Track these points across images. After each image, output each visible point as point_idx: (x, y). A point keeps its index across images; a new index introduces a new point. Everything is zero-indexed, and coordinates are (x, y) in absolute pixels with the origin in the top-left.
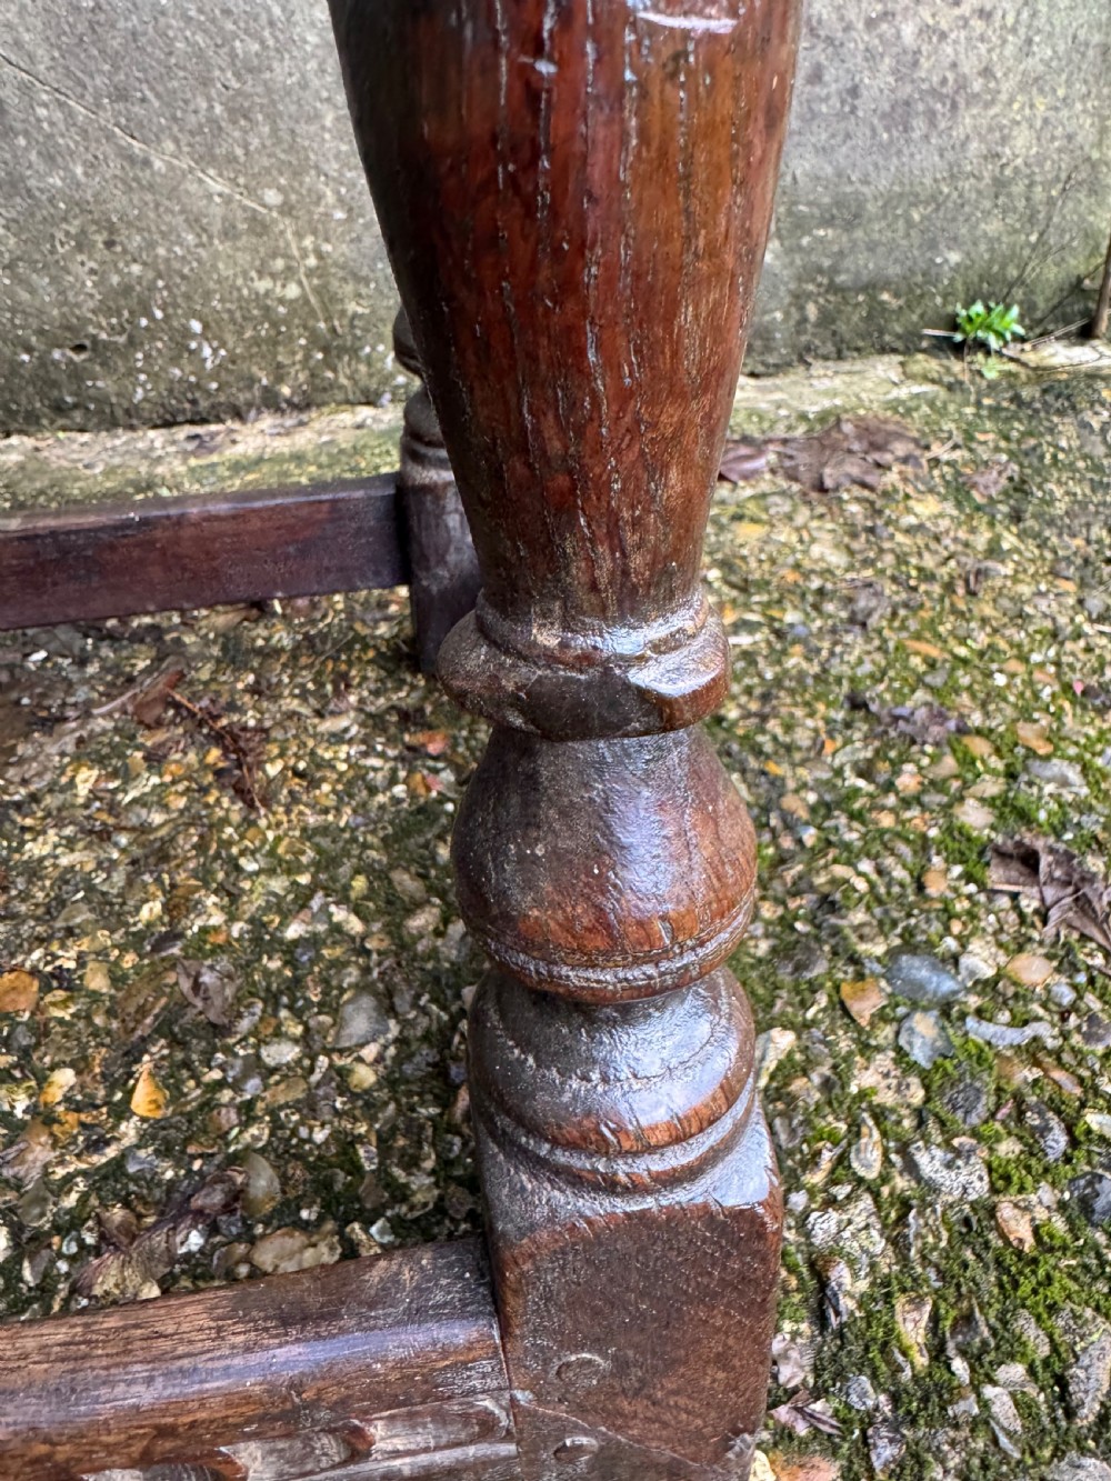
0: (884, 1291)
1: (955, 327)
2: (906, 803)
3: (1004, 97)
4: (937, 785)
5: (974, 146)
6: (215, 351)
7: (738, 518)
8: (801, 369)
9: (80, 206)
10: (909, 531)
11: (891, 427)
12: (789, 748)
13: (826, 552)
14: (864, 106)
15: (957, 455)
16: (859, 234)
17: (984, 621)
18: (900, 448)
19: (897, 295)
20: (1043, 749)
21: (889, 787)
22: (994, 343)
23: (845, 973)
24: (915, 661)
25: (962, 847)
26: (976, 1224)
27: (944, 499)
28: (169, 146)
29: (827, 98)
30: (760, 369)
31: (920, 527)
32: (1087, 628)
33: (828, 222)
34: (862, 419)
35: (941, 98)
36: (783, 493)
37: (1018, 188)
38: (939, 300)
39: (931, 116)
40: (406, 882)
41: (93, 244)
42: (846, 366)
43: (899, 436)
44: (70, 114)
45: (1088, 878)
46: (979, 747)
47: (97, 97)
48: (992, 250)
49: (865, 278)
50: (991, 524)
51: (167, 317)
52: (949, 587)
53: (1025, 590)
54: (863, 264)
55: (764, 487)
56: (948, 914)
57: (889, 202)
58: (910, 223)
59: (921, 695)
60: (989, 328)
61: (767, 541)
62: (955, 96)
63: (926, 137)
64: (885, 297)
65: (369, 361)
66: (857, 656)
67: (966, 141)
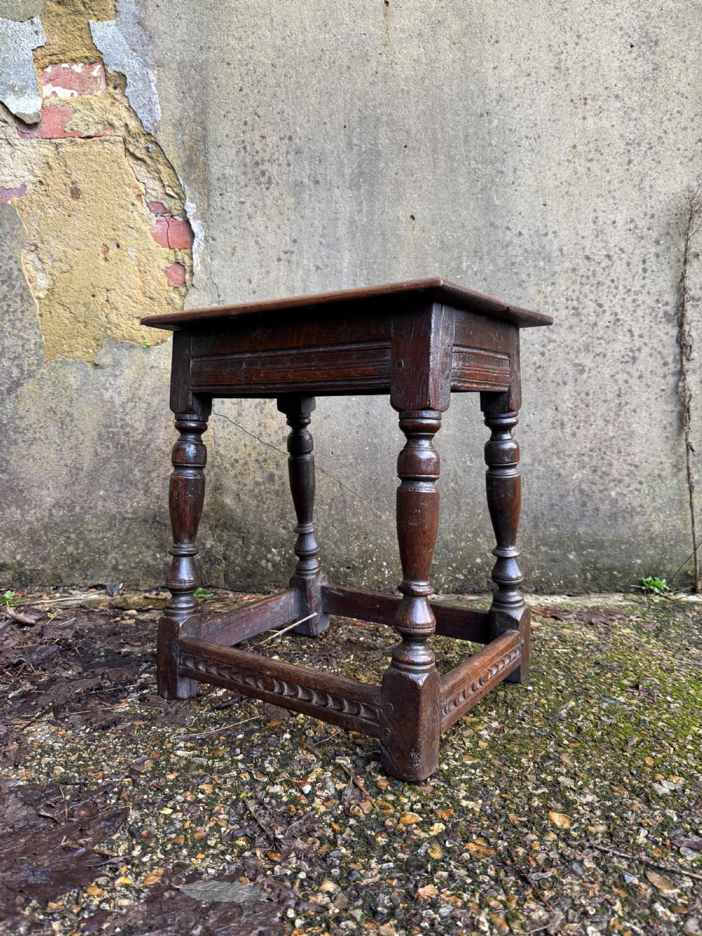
0: (592, 730)
1: (643, 585)
2: (608, 678)
3: (648, 513)
4: (617, 677)
5: (640, 527)
6: (389, 572)
7: (564, 627)
8: (586, 595)
9: (359, 527)
10: (619, 635)
11: (617, 611)
14: (600, 514)
15: (639, 619)
16: (603, 552)
17: (639, 654)
18: (619, 616)
19: (619, 572)
20: (649, 676)
21: (604, 676)
22: (656, 590)
23: (588, 698)
24: (615, 658)
26: (613, 725)
27: (632, 630)
28: (388, 513)
29: (588, 511)
30: (571, 594)
31: (623, 635)
32: (674, 660)
33: (592, 547)
34: (607, 608)
35: (627, 513)
36: (578, 624)
37: (659, 541)
38: (635, 575)
39: (624, 517)
41: (360, 538)
42: (603, 595)
43: (618, 613)
44: (363, 504)
45: (653, 692)
46: (631, 673)
47: (371, 499)
48: (652, 560)
49: (607, 566)
50: (648, 637)
51: (377, 561)
52: (630, 647)
53: (655, 651)
54: (606, 561)
55: (571, 622)
56: (615, 693)
57: (613, 543)
58: (621, 549)
59: (616, 663)
60: (654, 585)
61: (572, 633)
62: (632, 512)
63: (623, 524)
64: (615, 573)
65: (436, 579)
66: (599, 656)
67: (637, 526)
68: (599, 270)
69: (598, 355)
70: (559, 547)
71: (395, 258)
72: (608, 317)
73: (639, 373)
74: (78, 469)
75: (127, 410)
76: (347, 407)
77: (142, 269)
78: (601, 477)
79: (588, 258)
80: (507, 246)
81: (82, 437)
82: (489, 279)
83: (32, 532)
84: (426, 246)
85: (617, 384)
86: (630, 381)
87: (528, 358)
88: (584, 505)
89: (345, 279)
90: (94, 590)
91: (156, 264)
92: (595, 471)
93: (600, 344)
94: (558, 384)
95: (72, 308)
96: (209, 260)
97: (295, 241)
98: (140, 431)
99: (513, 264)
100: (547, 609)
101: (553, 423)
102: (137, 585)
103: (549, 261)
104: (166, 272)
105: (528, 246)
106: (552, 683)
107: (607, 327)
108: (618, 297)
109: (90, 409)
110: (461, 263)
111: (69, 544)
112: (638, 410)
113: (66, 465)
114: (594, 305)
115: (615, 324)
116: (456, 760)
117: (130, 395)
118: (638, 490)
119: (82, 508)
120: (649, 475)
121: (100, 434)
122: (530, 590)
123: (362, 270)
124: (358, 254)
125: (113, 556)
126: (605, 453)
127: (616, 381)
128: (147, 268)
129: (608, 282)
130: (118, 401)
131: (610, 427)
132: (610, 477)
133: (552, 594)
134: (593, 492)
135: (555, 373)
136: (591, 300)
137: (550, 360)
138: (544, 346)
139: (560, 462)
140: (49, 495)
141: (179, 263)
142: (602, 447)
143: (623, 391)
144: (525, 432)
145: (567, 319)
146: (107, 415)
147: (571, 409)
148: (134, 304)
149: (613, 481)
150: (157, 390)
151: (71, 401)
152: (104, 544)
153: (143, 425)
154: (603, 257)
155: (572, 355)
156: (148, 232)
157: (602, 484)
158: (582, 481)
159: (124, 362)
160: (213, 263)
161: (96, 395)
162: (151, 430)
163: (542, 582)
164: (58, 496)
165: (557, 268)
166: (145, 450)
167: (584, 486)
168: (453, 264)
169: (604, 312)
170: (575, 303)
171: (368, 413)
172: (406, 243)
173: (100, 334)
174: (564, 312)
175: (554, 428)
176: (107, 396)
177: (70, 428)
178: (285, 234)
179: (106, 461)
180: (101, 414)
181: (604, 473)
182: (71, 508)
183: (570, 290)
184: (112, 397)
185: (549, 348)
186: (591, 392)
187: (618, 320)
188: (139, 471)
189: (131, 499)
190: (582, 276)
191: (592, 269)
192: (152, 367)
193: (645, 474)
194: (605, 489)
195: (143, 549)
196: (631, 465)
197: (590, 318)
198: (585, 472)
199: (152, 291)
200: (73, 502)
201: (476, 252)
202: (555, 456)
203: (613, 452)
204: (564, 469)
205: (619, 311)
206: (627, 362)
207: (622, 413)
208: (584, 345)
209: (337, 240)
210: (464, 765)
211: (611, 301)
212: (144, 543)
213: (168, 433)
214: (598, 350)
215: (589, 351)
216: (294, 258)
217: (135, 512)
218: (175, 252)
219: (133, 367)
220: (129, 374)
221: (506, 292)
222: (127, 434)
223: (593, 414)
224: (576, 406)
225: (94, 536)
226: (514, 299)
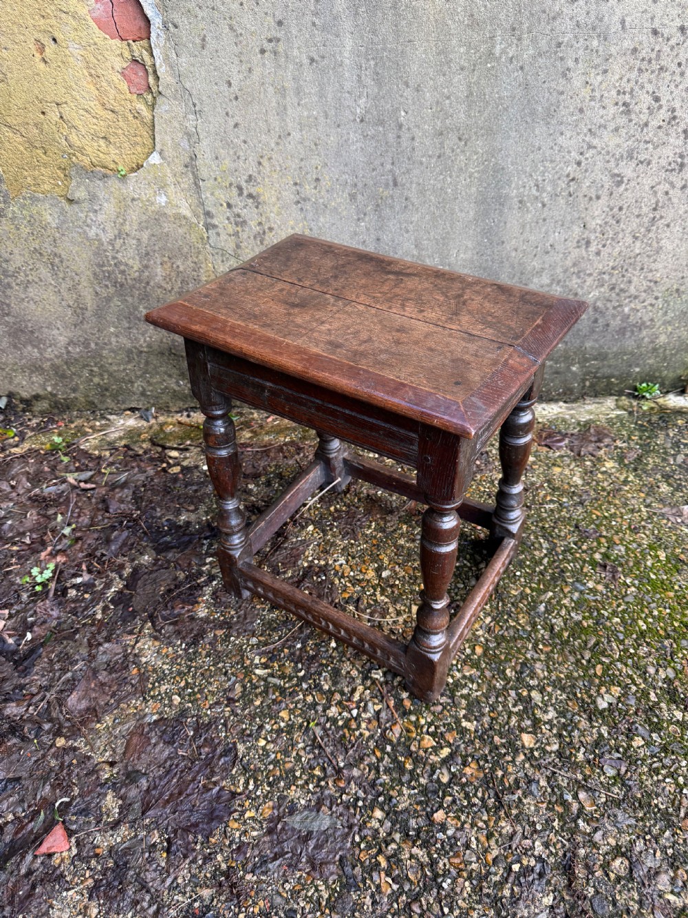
0: (562, 629)
1: (636, 390)
2: (583, 552)
3: (657, 326)
4: (591, 549)
5: (646, 339)
7: (554, 465)
8: (582, 401)
10: (603, 473)
11: (606, 432)
12: (559, 536)
13: (577, 480)
14: (610, 329)
15: (624, 445)
16: (605, 363)
17: (615, 505)
19: (617, 379)
20: (618, 542)
21: (580, 548)
22: (648, 395)
23: (564, 584)
24: (594, 516)
25: (594, 563)
26: (579, 623)
27: (616, 461)
29: (598, 327)
30: (568, 401)
31: (606, 472)
32: (643, 509)
33: (596, 359)
34: (597, 427)
35: (636, 327)
36: (568, 456)
37: (661, 351)
38: (631, 381)
39: (632, 332)
40: (477, 557)
42: (597, 400)
43: (607, 436)
45: (617, 571)
46: (603, 540)
48: (650, 368)
49: (606, 375)
50: (627, 472)
52: (609, 493)
53: (629, 495)
54: (607, 371)
55: (563, 453)
56: (586, 576)
57: (616, 355)
58: (623, 360)
59: (593, 526)
60: (647, 391)
61: (561, 474)
62: (641, 326)
63: (630, 337)
64: (613, 380)
66: (579, 513)
67: (643, 339)
68: (666, 49)
69: (642, 162)
70: (564, 361)
71: (409, 41)
72: (664, 114)
73: (683, 182)
74: (82, 309)
75: (117, 247)
76: (356, 234)
77: (93, 72)
78: (618, 295)
79: (655, 32)
80: (554, 18)
81: (77, 278)
82: (526, 68)
83: (55, 368)
84: (450, 22)
85: (656, 196)
86: (671, 192)
87: (562, 169)
88: (596, 321)
89: (347, 74)
90: (128, 412)
91: (108, 64)
92: (613, 288)
93: (647, 149)
94: (591, 199)
95: (22, 130)
96: (175, 57)
97: (280, 23)
98: (135, 269)
99: (559, 45)
100: (543, 428)
101: (578, 242)
102: (168, 407)
103: (605, 39)
104: (123, 74)
105: (582, 18)
106: (536, 562)
107: (660, 127)
108: (680, 87)
109: (77, 249)
110: (493, 47)
111: (94, 376)
112: (672, 225)
113: (69, 306)
114: (650, 98)
115: (669, 123)
116: (458, 670)
117: (116, 232)
118: (652, 305)
119: (97, 344)
120: (667, 290)
121: (95, 274)
123: (368, 60)
124: (362, 37)
125: (138, 385)
126: (626, 270)
127: (655, 193)
128: (99, 71)
129: (674, 67)
130: (105, 239)
131: (638, 244)
132: (627, 294)
133: (549, 400)
134: (607, 309)
135: (589, 186)
136: (648, 92)
137: (586, 171)
138: (581, 154)
139: (579, 281)
140: (61, 335)
141: (137, 61)
142: (626, 265)
143: (660, 205)
144: (547, 253)
145: (613, 119)
146: (96, 254)
147: (601, 226)
148: (95, 121)
149: (630, 297)
150: (144, 224)
151: (55, 240)
152: (127, 374)
153: (138, 262)
154: (675, 30)
155: (612, 164)
156: (88, 18)
157: (618, 301)
158: (598, 299)
159: (101, 195)
160: (180, 60)
161: (80, 233)
162: (146, 267)
164: (70, 335)
165: (613, 50)
166: (145, 287)
167: (599, 304)
168: (483, 48)
169: (660, 107)
170: (627, 98)
171: (378, 240)
172: (425, 19)
173: (64, 162)
174: (612, 110)
175: (578, 247)
176: (92, 233)
177: (61, 269)
178: (266, 14)
179: (108, 299)
180: (90, 253)
181: (622, 290)
182: (86, 344)
183: (625, 80)
184: (97, 235)
185: (587, 156)
186: (625, 207)
187: (674, 118)
188: (145, 308)
189: (143, 335)
190: (643, 59)
191: (657, 48)
192: (133, 200)
193: (664, 289)
194: (619, 306)
195: (166, 377)
196: (650, 281)
197: (641, 116)
198: (602, 290)
199: (112, 102)
200: (86, 339)
201: (514, 29)
202: (574, 276)
203: (635, 269)
204: (582, 288)
205: (677, 105)
206: (673, 170)
207: (654, 228)
208: (627, 151)
209: (335, 19)
210: (464, 677)
211: (672, 93)
212: (166, 373)
213: (165, 270)
214: (642, 157)
215: (632, 158)
216: (281, 48)
217: (149, 346)
218: (129, 45)
219: (112, 200)
220: (109, 208)
221: (545, 86)
222: (123, 272)
223: (623, 231)
224: (606, 223)
225: (115, 368)
226: (555, 94)
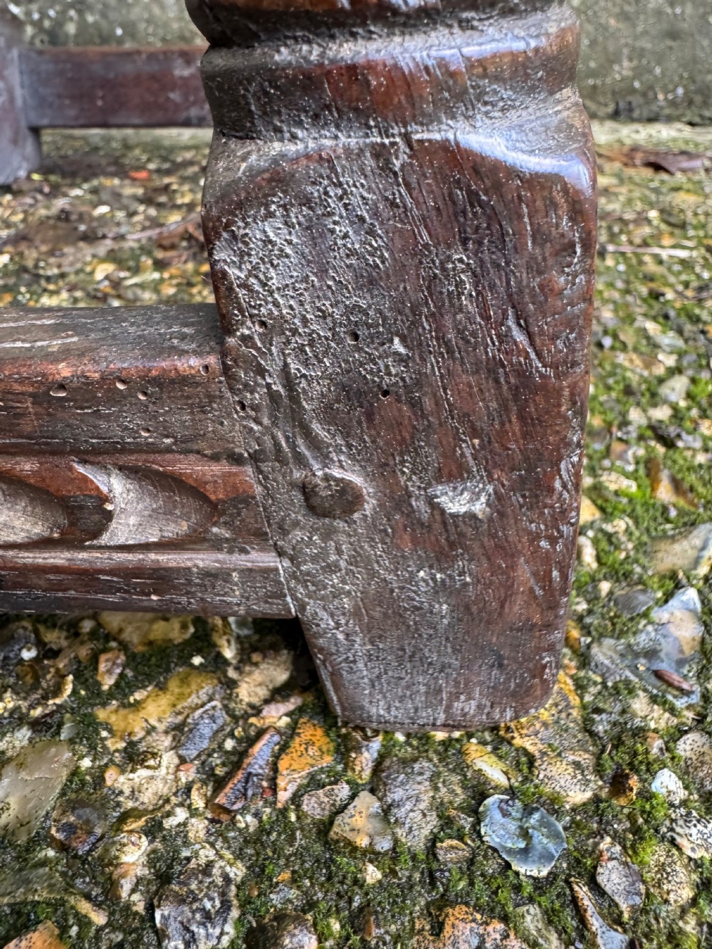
100: (635, 149)
106: (628, 391)
122: (603, 111)
133: (652, 120)
163: (633, 91)
